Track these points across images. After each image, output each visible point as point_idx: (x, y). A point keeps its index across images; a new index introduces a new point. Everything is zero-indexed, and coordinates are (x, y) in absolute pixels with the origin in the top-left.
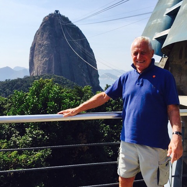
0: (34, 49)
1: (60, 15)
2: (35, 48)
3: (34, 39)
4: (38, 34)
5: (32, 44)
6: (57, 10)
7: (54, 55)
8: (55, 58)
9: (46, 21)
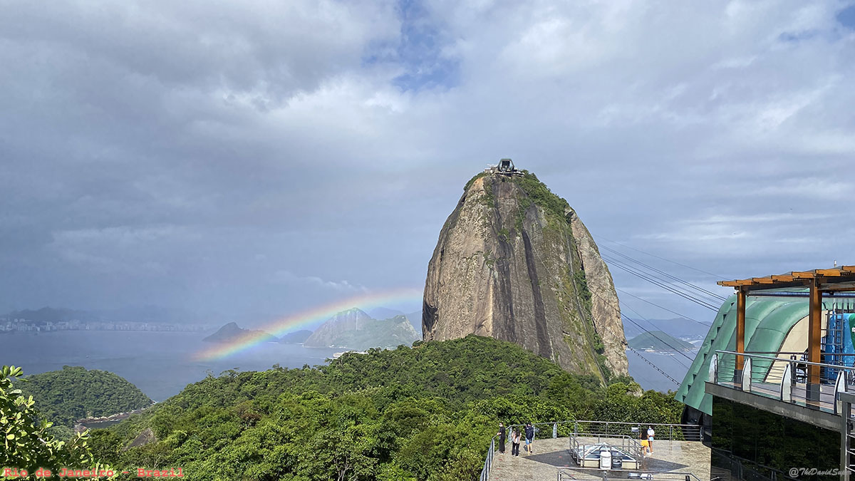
3: (440, 238)
6: (506, 157)
7: (492, 283)
8: (494, 291)
9: (474, 191)
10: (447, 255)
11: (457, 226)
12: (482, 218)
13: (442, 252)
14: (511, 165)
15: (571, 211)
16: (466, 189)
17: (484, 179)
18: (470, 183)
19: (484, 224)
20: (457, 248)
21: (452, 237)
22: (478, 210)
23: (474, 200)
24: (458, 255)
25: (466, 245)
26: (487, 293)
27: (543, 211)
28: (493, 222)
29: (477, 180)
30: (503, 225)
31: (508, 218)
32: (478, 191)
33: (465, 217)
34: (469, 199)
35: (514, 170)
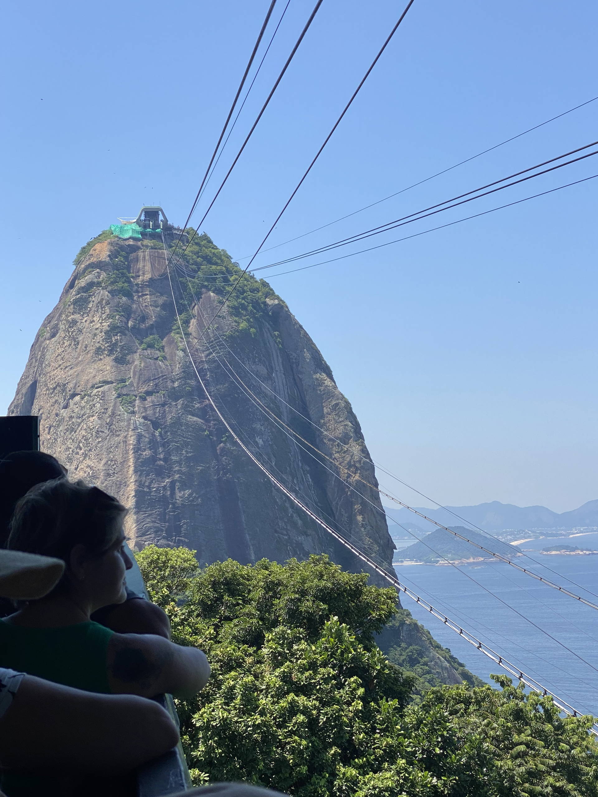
1: (171, 228)
2: (35, 409)
3: (30, 359)
7: (132, 440)
8: (137, 459)
9: (92, 266)
10: (40, 390)
11: (61, 334)
12: (109, 317)
13: (33, 387)
14: (161, 217)
15: (276, 302)
16: (78, 262)
17: (111, 244)
18: (84, 251)
19: (113, 329)
21: (50, 357)
22: (100, 302)
23: (91, 285)
24: (64, 390)
25: (79, 368)
26: (125, 461)
27: (227, 303)
28: (130, 324)
29: (98, 246)
30: (150, 330)
31: (159, 316)
32: (100, 265)
33: (77, 316)
34: (82, 282)
35: (168, 228)
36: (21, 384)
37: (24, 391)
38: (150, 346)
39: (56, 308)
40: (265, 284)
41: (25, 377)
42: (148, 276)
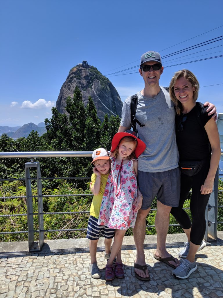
0: (60, 103)
1: (89, 65)
2: (62, 102)
3: (60, 92)
4: (65, 87)
5: (58, 99)
6: (85, 60)
9: (73, 73)
10: (63, 99)
11: (67, 87)
12: (76, 84)
13: (61, 98)
14: (87, 63)
15: (110, 82)
16: (70, 72)
17: (77, 69)
18: (71, 70)
20: (67, 96)
21: (65, 92)
22: (74, 81)
23: (73, 77)
27: (100, 82)
28: (81, 85)
29: (74, 69)
30: (84, 87)
31: (86, 84)
32: (74, 73)
33: (70, 84)
34: (71, 76)
35: (88, 66)
36: (59, 97)
37: (59, 99)
38: (84, 90)
39: (65, 82)
40: (107, 78)
41: (59, 96)
42: (84, 76)
